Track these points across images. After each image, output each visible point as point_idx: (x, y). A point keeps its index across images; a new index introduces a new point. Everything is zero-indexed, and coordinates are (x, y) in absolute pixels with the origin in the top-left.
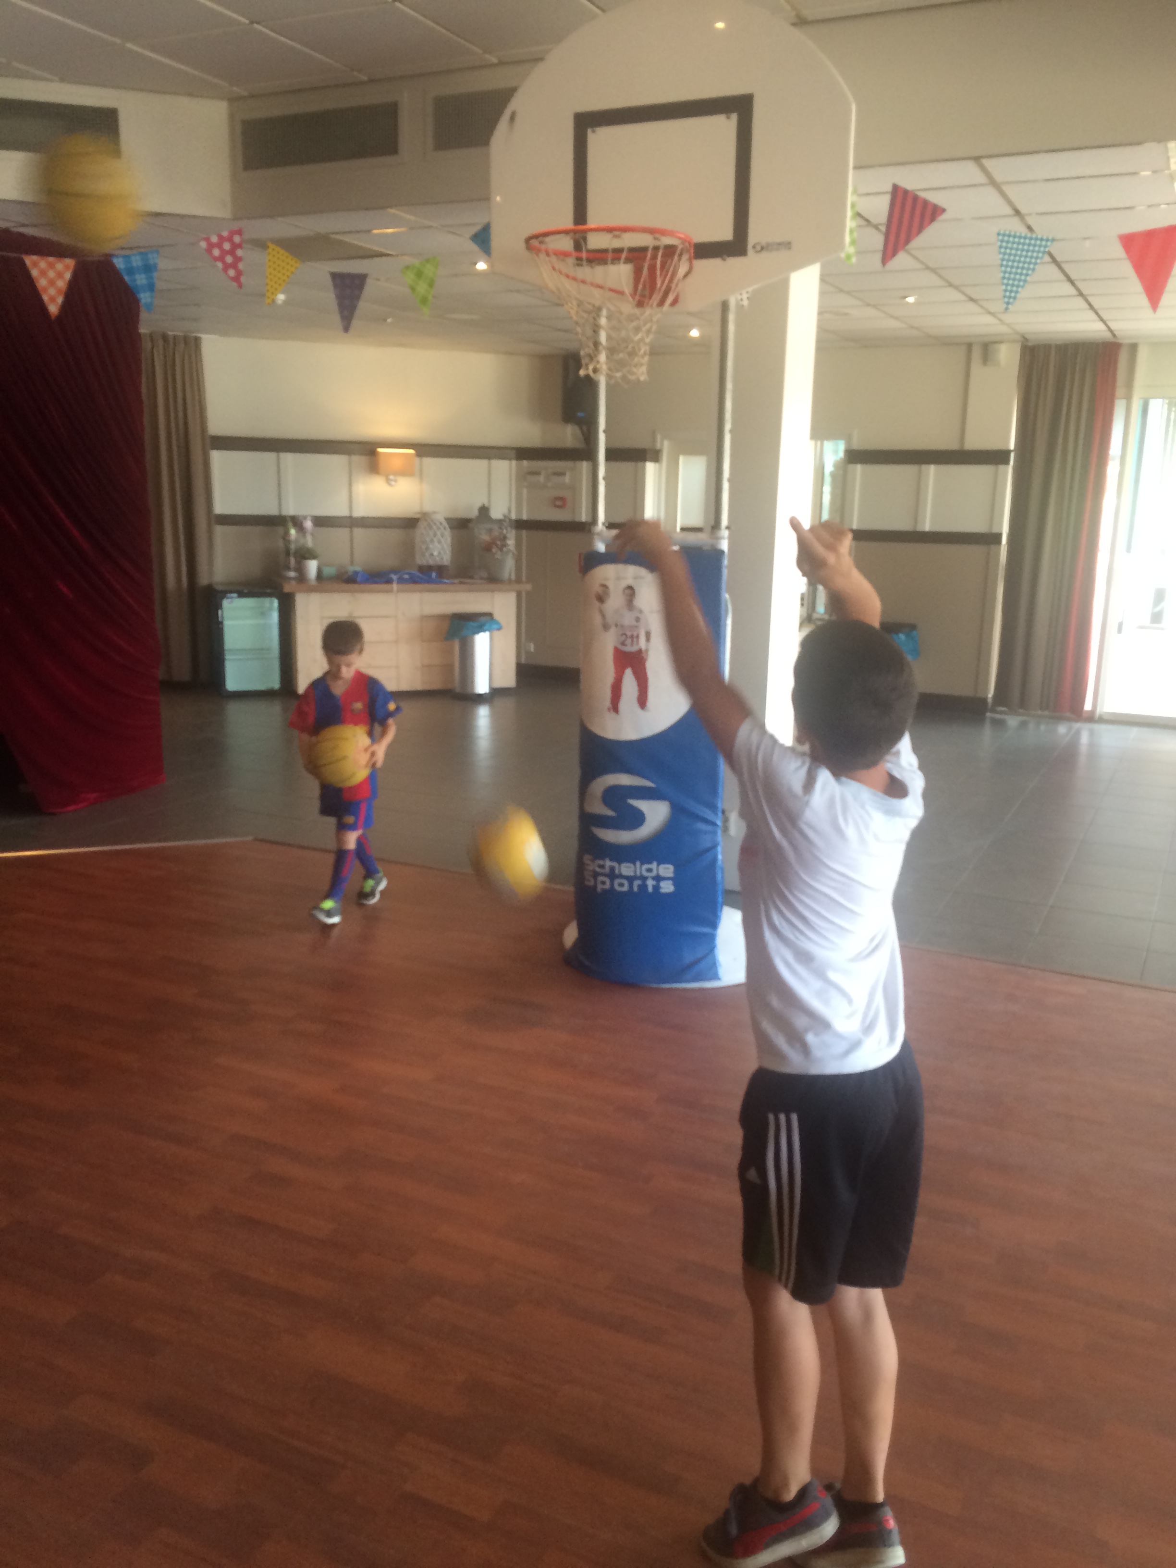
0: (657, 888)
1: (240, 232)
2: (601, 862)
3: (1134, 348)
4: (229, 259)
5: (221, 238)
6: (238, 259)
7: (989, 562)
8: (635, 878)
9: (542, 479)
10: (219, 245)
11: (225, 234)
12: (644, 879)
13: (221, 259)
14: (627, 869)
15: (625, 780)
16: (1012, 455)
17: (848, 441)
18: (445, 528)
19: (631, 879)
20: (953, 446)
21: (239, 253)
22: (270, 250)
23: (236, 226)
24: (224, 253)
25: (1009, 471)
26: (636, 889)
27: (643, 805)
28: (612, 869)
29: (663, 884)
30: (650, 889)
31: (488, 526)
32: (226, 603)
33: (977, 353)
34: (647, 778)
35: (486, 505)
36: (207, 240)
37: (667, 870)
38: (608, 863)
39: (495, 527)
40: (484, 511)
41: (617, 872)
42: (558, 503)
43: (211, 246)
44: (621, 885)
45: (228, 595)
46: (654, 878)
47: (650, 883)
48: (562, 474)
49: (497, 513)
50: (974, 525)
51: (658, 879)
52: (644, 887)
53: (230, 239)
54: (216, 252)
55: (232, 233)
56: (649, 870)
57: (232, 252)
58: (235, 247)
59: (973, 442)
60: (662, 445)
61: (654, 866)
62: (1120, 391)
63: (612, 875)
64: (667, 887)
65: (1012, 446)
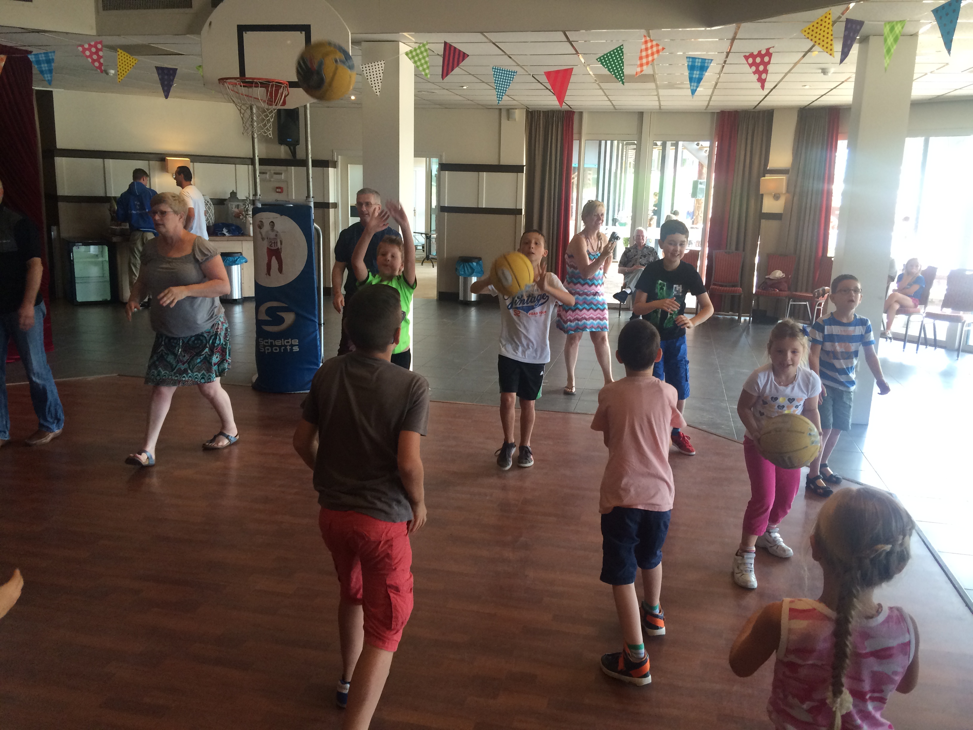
0: (291, 349)
1: (100, 43)
2: (267, 341)
3: (581, 113)
4: (95, 57)
5: (90, 45)
6: (100, 57)
7: (516, 224)
8: (282, 346)
9: (267, 176)
10: (89, 49)
11: (93, 43)
12: (286, 346)
13: (90, 56)
14: (278, 343)
15: (275, 304)
16: (525, 167)
17: (440, 158)
18: (210, 204)
19: (280, 347)
20: (495, 163)
21: (101, 53)
22: (119, 53)
23: (99, 39)
24: (92, 54)
25: (523, 176)
26: (282, 351)
27: (283, 314)
28: (272, 343)
29: (294, 348)
30: (289, 351)
31: (237, 203)
32: (75, 249)
33: (504, 114)
34: (283, 302)
35: (235, 191)
36: (82, 46)
37: (296, 342)
38: (270, 341)
39: (241, 204)
40: (234, 194)
41: (274, 344)
42: (279, 190)
43: (84, 50)
44: (276, 350)
45: (77, 244)
46: (290, 346)
47: (288, 348)
48: (281, 174)
49: (241, 196)
50: (508, 205)
51: (292, 346)
52: (286, 349)
53: (95, 46)
54: (88, 53)
55: (96, 43)
56: (288, 342)
57: (97, 53)
58: (98, 50)
59: (505, 161)
60: (338, 158)
61: (290, 340)
62: (575, 136)
63: (272, 346)
64: (296, 349)
65: (525, 164)
